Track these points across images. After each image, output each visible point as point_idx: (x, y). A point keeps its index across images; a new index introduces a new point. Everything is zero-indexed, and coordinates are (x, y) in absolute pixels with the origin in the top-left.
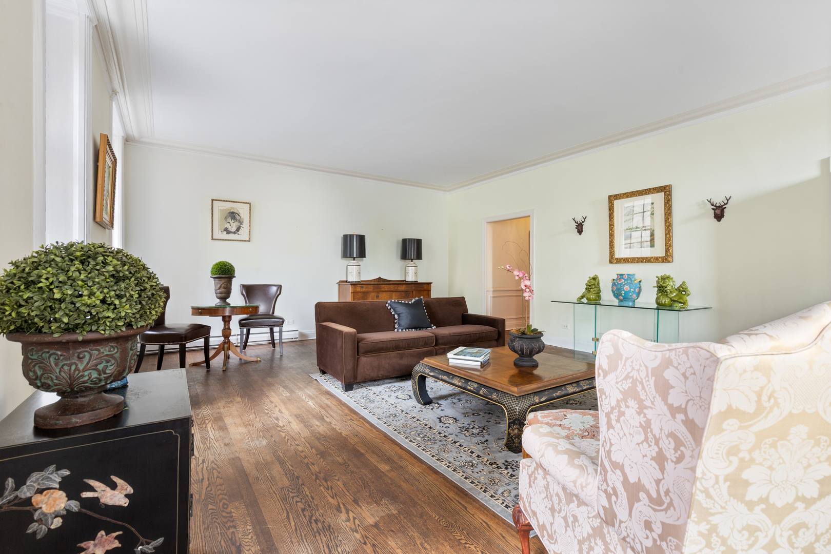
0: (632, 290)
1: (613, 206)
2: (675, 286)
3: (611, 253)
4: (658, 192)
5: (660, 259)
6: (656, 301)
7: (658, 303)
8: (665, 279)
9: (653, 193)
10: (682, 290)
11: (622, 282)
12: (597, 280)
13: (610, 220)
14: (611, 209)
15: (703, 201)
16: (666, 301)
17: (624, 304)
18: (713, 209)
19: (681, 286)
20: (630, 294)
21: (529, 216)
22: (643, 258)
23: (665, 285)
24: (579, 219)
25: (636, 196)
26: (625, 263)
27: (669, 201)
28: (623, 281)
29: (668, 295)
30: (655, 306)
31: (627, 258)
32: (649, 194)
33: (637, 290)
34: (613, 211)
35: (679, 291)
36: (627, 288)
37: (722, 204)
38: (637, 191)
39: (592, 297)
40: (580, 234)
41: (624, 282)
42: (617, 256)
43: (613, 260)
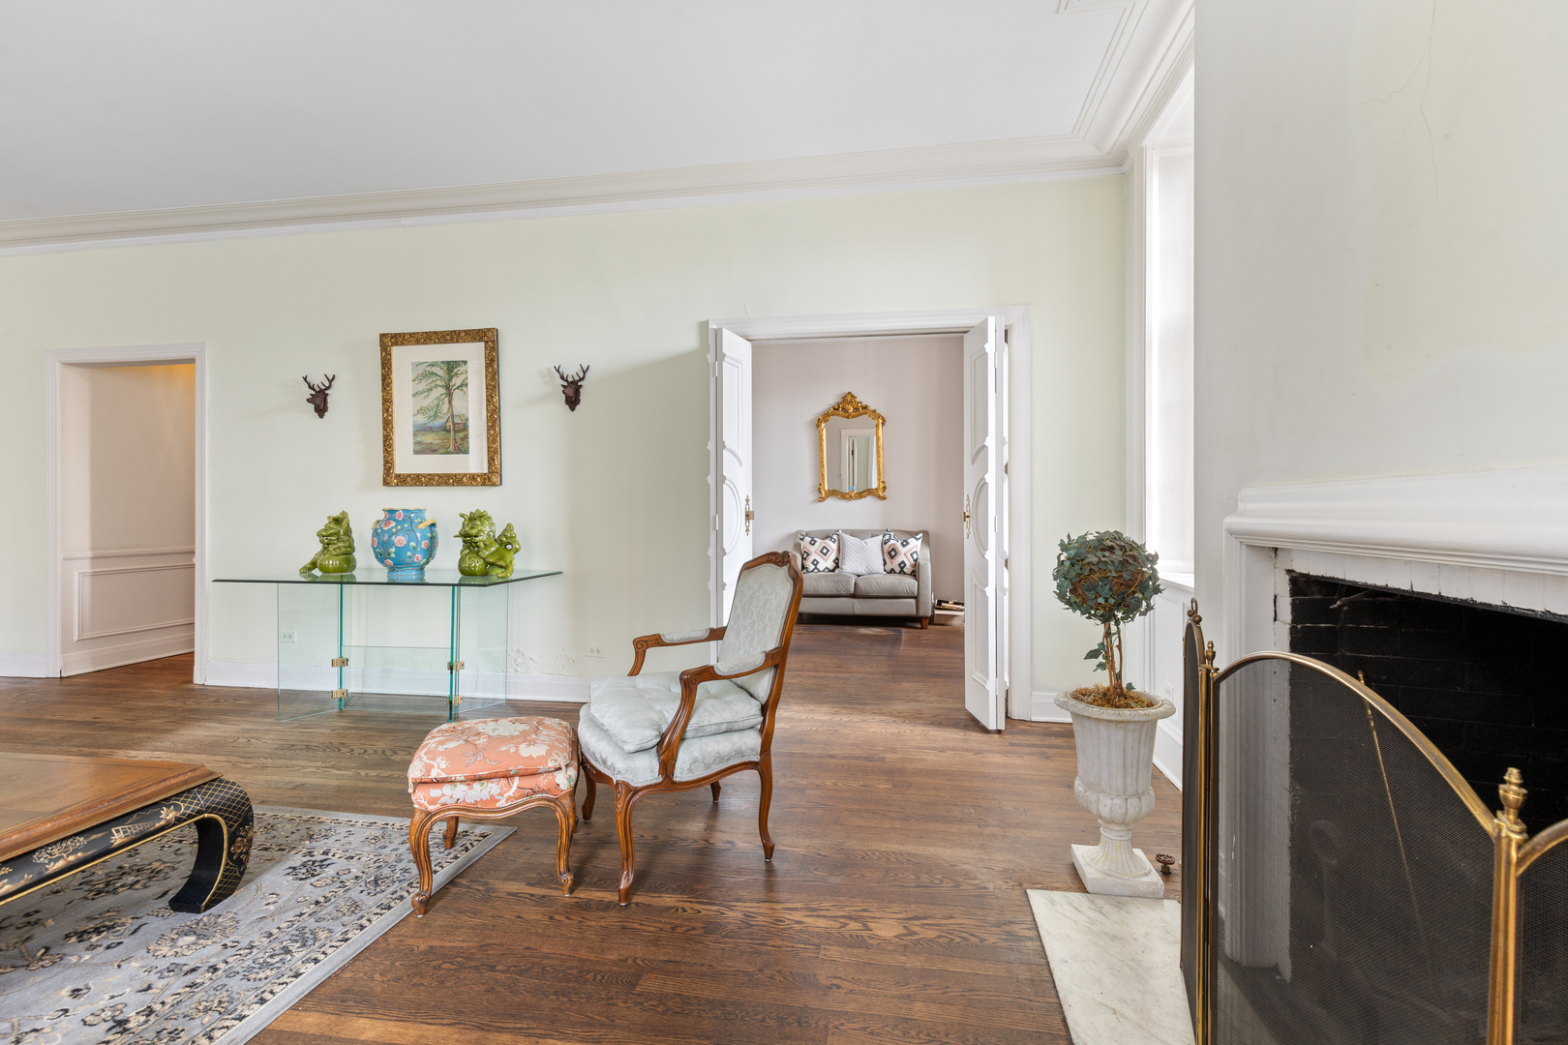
0: (413, 544)
1: (390, 359)
2: (494, 533)
3: (386, 462)
4: (473, 340)
5: (479, 479)
6: (459, 566)
7: (462, 571)
8: (475, 519)
9: (464, 342)
10: (506, 542)
11: (390, 526)
12: (344, 523)
13: (384, 389)
14: (386, 364)
15: (549, 369)
16: (477, 564)
17: (400, 576)
18: (564, 386)
19: (503, 534)
20: (409, 553)
21: (192, 361)
22: (449, 476)
23: (474, 532)
24: (318, 380)
25: (435, 343)
26: (415, 485)
27: (492, 360)
28: (394, 524)
29: (480, 553)
30: (456, 577)
31: (418, 475)
32: (457, 342)
33: (424, 544)
34: (390, 369)
35: (501, 543)
36: (400, 540)
37: (577, 378)
38: (436, 333)
39: (332, 563)
40: (321, 416)
41: (396, 527)
42: (399, 469)
43: (392, 478)
